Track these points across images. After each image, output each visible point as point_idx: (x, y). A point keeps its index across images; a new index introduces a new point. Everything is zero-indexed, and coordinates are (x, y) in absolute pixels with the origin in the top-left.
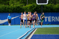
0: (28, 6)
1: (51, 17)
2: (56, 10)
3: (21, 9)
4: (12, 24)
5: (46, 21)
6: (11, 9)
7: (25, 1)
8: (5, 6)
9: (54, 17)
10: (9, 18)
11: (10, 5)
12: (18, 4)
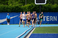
0: (27, 5)
1: (49, 17)
2: (54, 9)
3: (20, 8)
4: (10, 24)
5: (44, 20)
6: (10, 9)
7: (24, 1)
8: (4, 6)
9: (52, 17)
10: (8, 18)
11: (9, 5)
12: (17, 4)
